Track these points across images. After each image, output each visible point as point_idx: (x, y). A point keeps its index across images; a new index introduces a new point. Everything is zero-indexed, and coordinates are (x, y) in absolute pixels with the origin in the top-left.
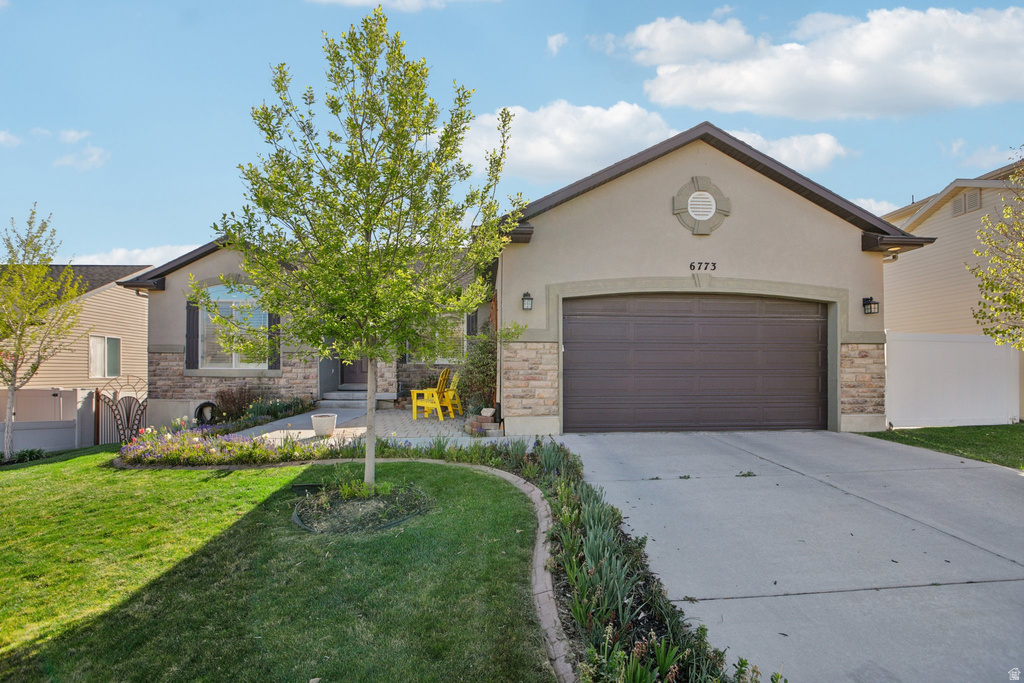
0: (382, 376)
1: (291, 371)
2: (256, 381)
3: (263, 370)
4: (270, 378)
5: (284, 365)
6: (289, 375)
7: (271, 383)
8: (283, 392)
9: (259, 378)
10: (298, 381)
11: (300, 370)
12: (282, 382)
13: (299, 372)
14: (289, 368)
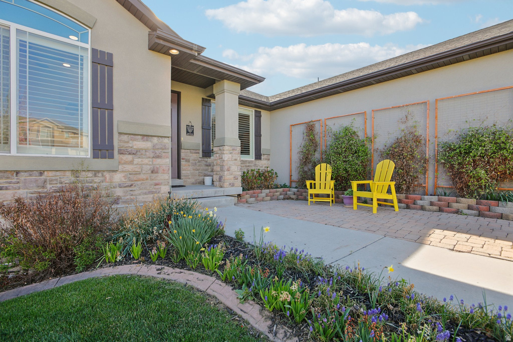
0: (228, 170)
1: (131, 162)
2: (68, 178)
3: (82, 161)
4: (96, 173)
5: (121, 152)
6: (129, 168)
7: (97, 180)
8: (119, 192)
9: (75, 172)
10: (142, 176)
11: (146, 161)
12: (118, 178)
13: (146, 163)
14: (130, 157)
